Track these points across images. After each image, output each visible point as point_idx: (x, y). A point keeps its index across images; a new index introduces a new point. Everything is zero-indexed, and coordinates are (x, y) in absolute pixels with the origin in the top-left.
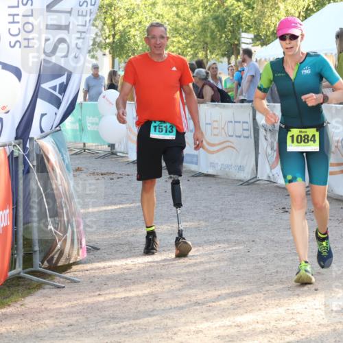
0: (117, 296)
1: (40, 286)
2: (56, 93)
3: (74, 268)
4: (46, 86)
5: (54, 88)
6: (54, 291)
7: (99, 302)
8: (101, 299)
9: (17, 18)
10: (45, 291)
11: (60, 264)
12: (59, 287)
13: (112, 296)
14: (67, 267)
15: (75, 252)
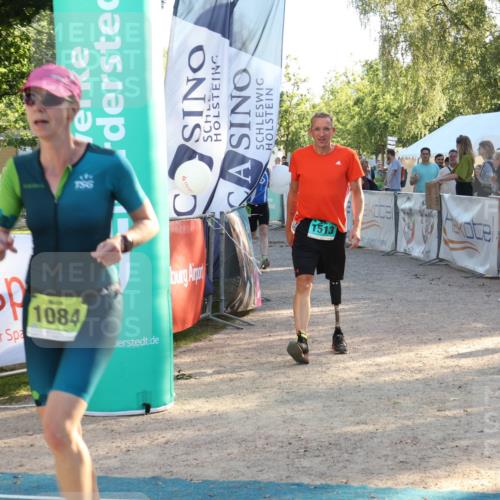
0: (284, 337)
1: (224, 327)
2: (242, 177)
3: (251, 314)
4: (233, 171)
5: (239, 172)
6: (236, 331)
7: (268, 342)
8: (271, 339)
9: (209, 119)
10: (227, 331)
11: (240, 310)
12: (238, 328)
13: (279, 338)
14: (246, 313)
15: (252, 301)
